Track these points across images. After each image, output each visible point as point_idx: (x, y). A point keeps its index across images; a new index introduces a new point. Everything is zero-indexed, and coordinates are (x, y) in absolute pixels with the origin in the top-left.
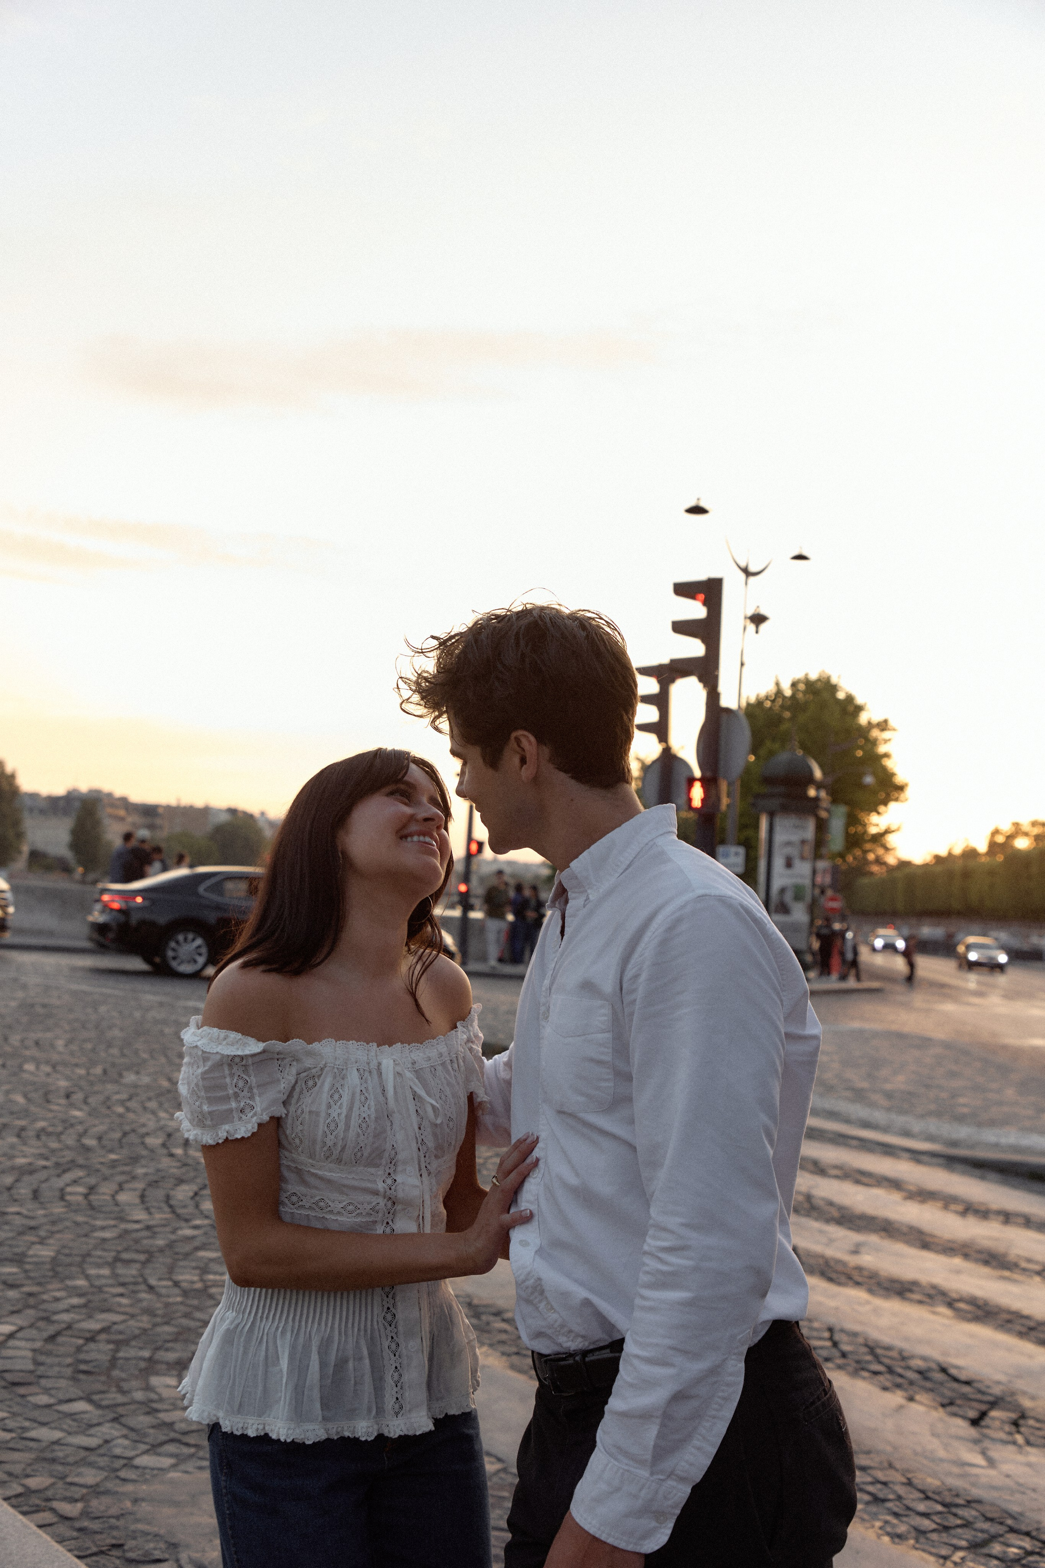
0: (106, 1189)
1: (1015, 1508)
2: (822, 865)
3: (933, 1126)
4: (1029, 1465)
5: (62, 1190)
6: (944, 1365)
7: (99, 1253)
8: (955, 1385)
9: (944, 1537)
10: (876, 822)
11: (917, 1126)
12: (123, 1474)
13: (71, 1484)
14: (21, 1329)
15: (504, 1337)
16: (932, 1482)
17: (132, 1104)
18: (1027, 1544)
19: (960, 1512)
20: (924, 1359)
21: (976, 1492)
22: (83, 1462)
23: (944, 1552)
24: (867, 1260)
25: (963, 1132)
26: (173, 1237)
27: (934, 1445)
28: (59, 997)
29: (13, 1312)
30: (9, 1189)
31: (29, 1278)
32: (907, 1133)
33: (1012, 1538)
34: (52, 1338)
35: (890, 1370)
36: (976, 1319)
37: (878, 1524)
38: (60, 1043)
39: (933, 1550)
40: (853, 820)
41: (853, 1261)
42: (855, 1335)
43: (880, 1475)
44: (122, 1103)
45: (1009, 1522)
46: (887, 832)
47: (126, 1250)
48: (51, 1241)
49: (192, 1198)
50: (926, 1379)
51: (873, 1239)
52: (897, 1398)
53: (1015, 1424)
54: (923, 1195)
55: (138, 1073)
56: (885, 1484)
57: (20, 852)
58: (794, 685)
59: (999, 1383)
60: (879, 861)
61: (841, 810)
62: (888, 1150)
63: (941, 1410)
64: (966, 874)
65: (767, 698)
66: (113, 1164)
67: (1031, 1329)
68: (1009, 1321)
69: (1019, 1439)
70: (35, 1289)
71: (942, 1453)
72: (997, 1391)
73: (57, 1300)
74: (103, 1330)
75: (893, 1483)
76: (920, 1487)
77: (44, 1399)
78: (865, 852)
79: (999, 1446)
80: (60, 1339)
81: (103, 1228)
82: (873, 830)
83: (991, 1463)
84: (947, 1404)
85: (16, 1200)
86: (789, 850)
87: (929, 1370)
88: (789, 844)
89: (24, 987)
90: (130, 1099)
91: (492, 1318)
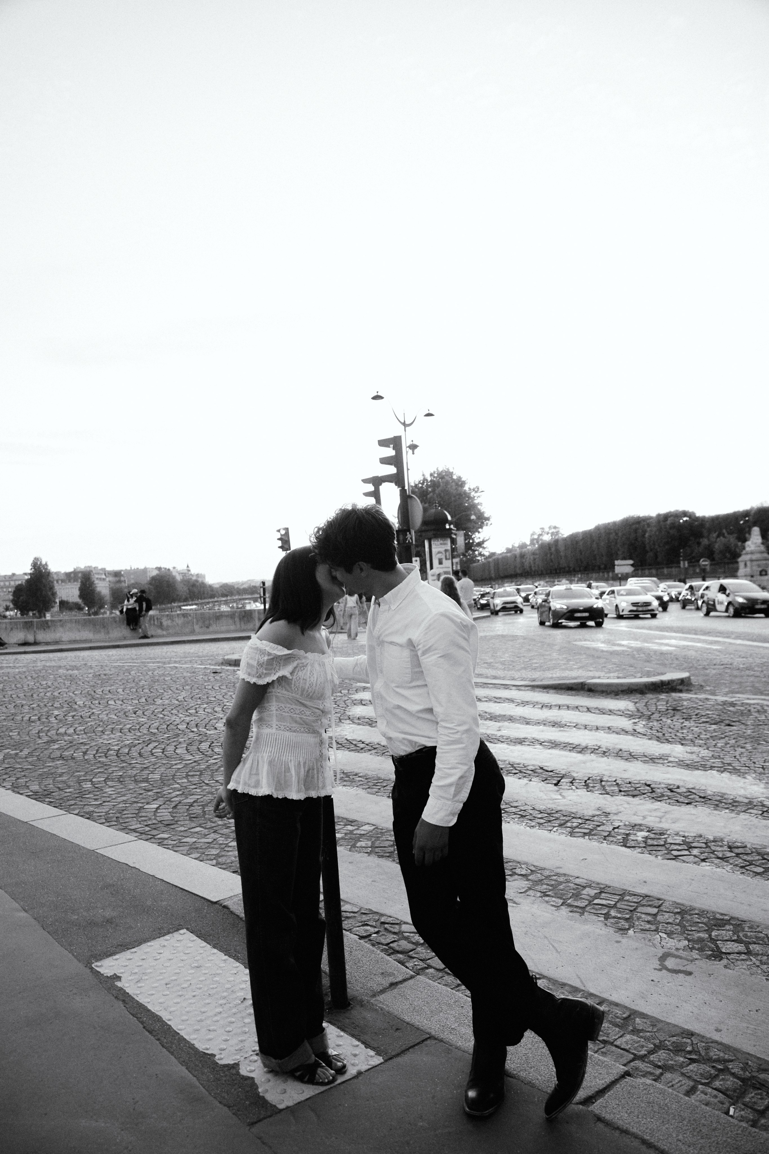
0: (170, 748)
1: (574, 811)
2: (455, 560)
3: (525, 674)
4: (578, 795)
5: (151, 751)
6: (541, 766)
7: (179, 774)
8: (547, 773)
9: (549, 824)
10: (477, 537)
11: (517, 675)
12: (226, 849)
13: (208, 855)
14: (160, 806)
15: (361, 783)
16: (542, 807)
17: (165, 713)
18: (580, 821)
19: (554, 815)
20: (533, 765)
21: (559, 808)
22: (208, 847)
23: (550, 829)
24: (504, 732)
25: (536, 675)
26: (207, 764)
27: (542, 795)
28: (110, 670)
29: (154, 800)
30: (128, 754)
31: (154, 787)
32: (513, 679)
33: (574, 820)
34: (175, 807)
35: (521, 772)
37: (524, 824)
38: (120, 690)
39: (546, 829)
40: (467, 537)
41: (499, 734)
42: (505, 761)
43: (522, 808)
44: (161, 712)
45: (573, 815)
46: (483, 542)
47: (190, 771)
48: (156, 772)
49: (209, 748)
50: (535, 772)
51: (506, 724)
52: (525, 781)
53: (571, 782)
54: (525, 703)
55: (161, 699)
56: (525, 810)
57: (56, 603)
58: (431, 475)
59: (562, 769)
60: (480, 554)
61: (462, 533)
62: (506, 687)
63: (542, 782)
64: (522, 556)
65: (419, 483)
66: (168, 738)
67: (574, 748)
68: (565, 747)
69: (574, 787)
70: (159, 790)
71: (545, 797)
72: (563, 772)
73: (170, 793)
74: (194, 802)
76: (538, 809)
77: (183, 829)
78: (474, 551)
79: (566, 791)
80: (178, 807)
81: (176, 764)
82: (477, 541)
83: (564, 797)
84: (544, 780)
85: (133, 758)
86: (439, 556)
87: (536, 769)
88: (439, 552)
89: (91, 667)
90: (163, 710)
91: (354, 777)
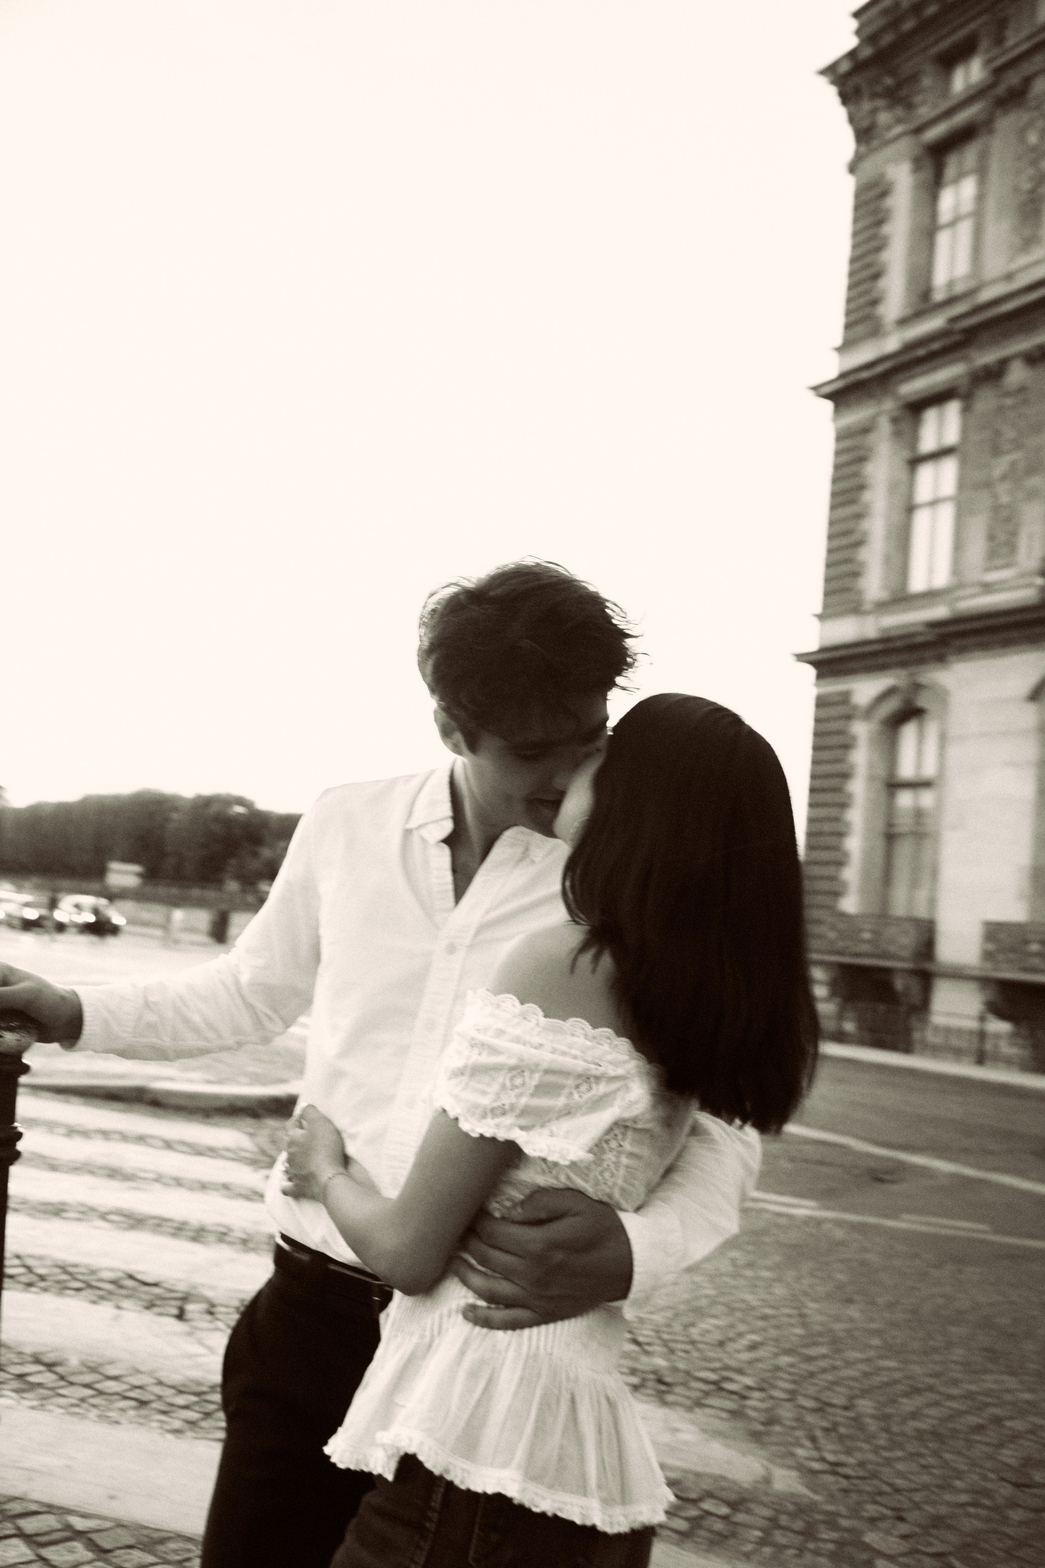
6: (130, 1272)
8: (146, 1288)
16: (176, 1378)
20: (111, 1270)
27: (161, 1345)
35: (90, 1286)
36: (132, 1227)
39: (210, 1436)
42: (43, 1258)
43: (133, 1381)
50: (121, 1287)
52: (106, 1309)
53: (211, 1313)
59: (180, 1280)
63: (147, 1312)
68: (159, 1225)
71: (170, 1351)
72: (181, 1287)
75: (148, 1385)
76: (170, 1383)
84: (150, 1306)
87: (120, 1279)
